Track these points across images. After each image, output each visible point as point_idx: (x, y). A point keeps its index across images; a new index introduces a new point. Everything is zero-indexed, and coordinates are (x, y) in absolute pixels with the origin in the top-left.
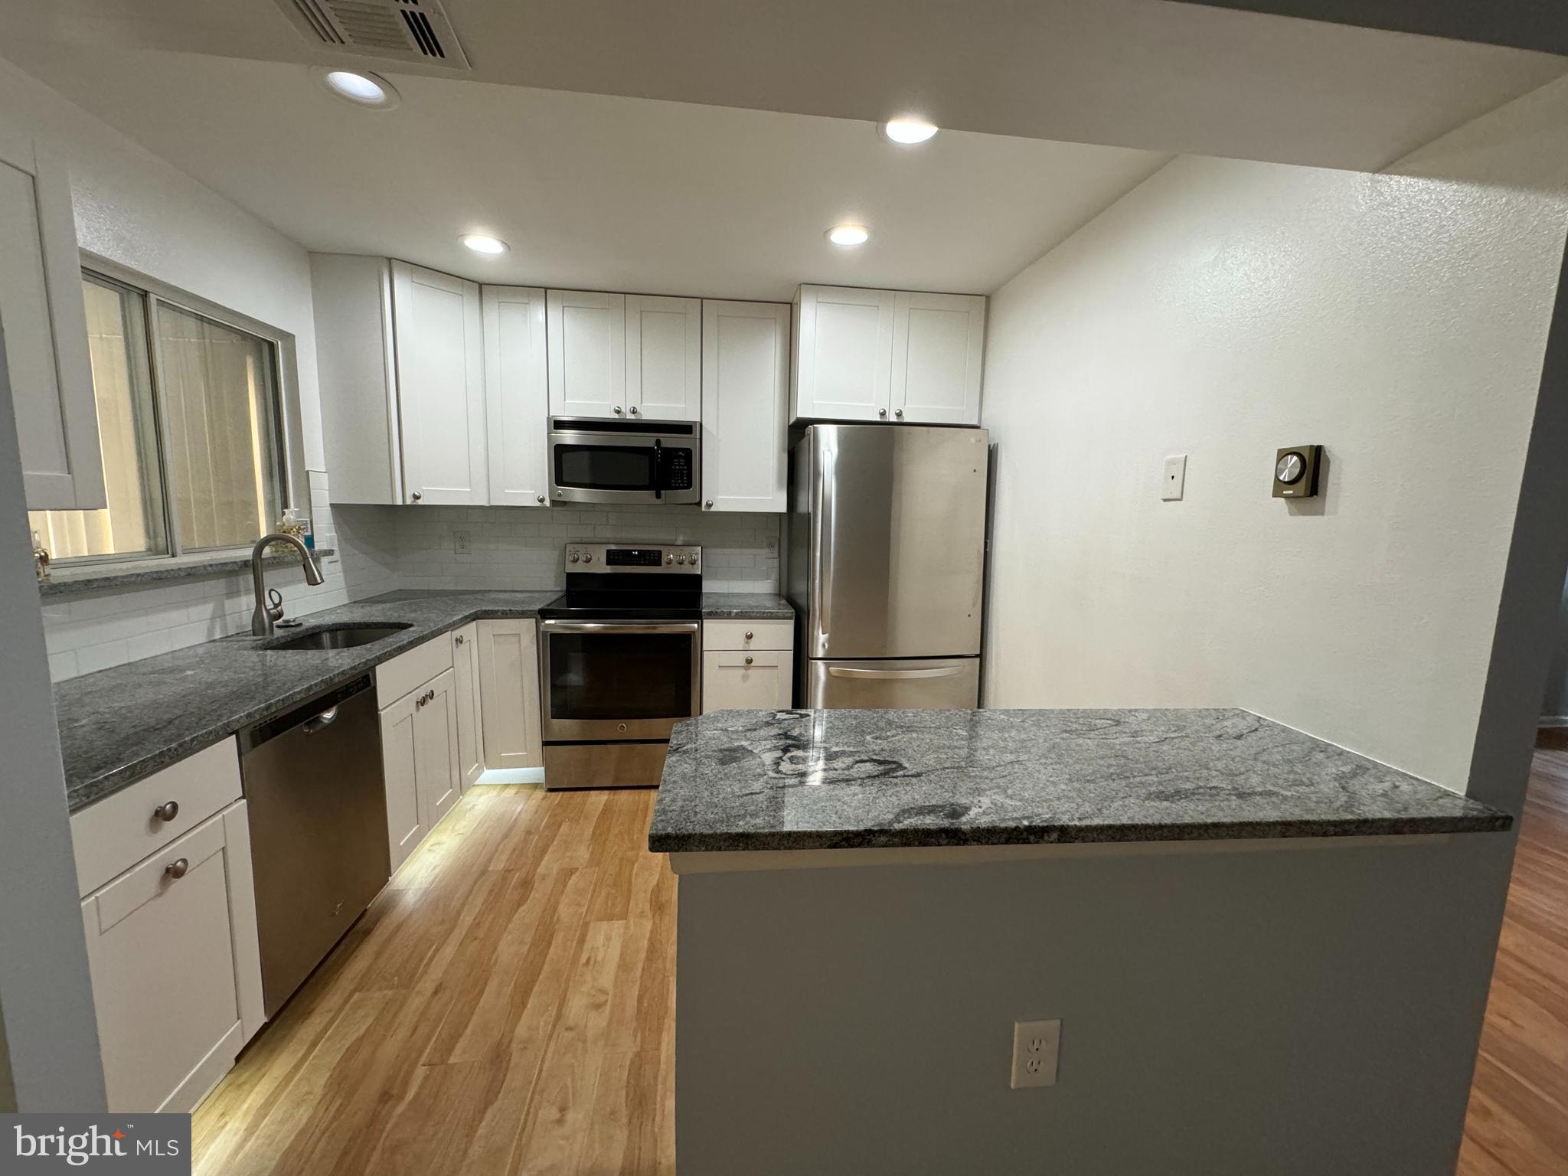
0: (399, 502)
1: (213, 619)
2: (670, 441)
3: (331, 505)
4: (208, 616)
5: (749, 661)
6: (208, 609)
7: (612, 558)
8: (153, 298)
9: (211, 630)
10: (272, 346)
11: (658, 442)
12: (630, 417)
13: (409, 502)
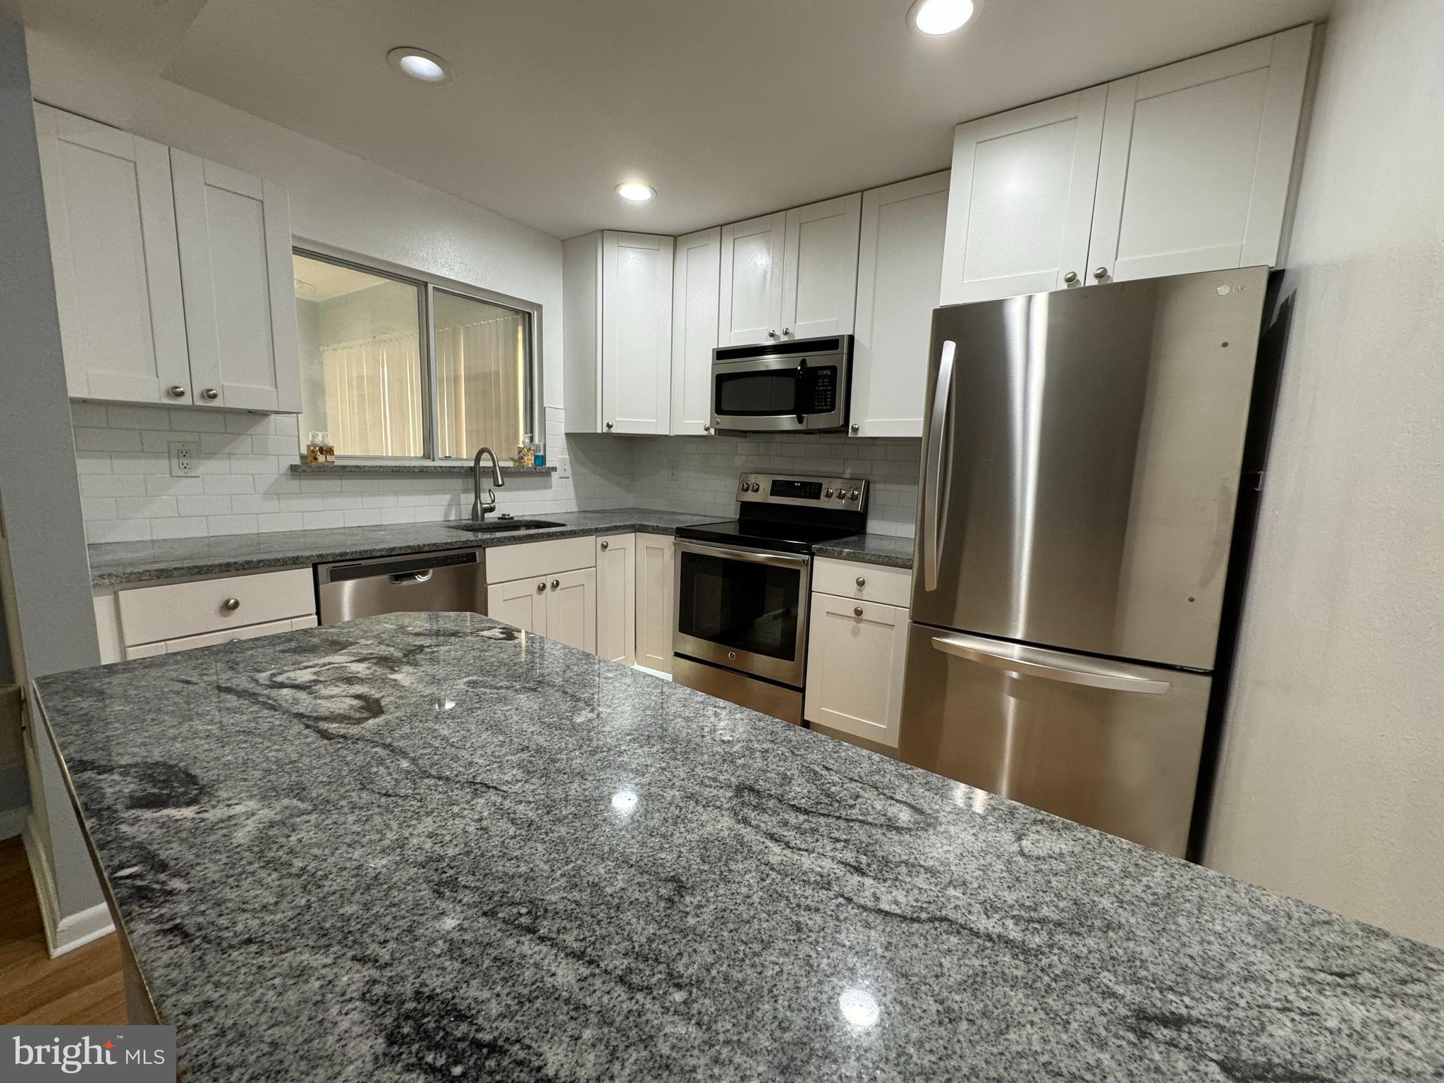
0: (599, 431)
1: (450, 505)
2: (816, 359)
3: (566, 434)
4: (446, 503)
5: (858, 613)
6: (446, 499)
7: (779, 488)
8: (430, 286)
9: (447, 513)
10: (530, 314)
11: (803, 362)
12: (784, 339)
13: (605, 430)
